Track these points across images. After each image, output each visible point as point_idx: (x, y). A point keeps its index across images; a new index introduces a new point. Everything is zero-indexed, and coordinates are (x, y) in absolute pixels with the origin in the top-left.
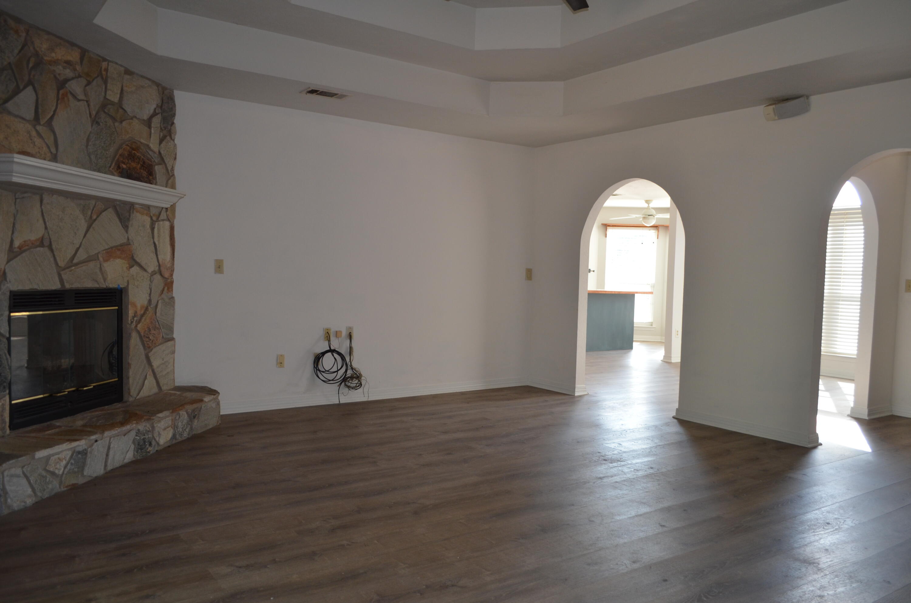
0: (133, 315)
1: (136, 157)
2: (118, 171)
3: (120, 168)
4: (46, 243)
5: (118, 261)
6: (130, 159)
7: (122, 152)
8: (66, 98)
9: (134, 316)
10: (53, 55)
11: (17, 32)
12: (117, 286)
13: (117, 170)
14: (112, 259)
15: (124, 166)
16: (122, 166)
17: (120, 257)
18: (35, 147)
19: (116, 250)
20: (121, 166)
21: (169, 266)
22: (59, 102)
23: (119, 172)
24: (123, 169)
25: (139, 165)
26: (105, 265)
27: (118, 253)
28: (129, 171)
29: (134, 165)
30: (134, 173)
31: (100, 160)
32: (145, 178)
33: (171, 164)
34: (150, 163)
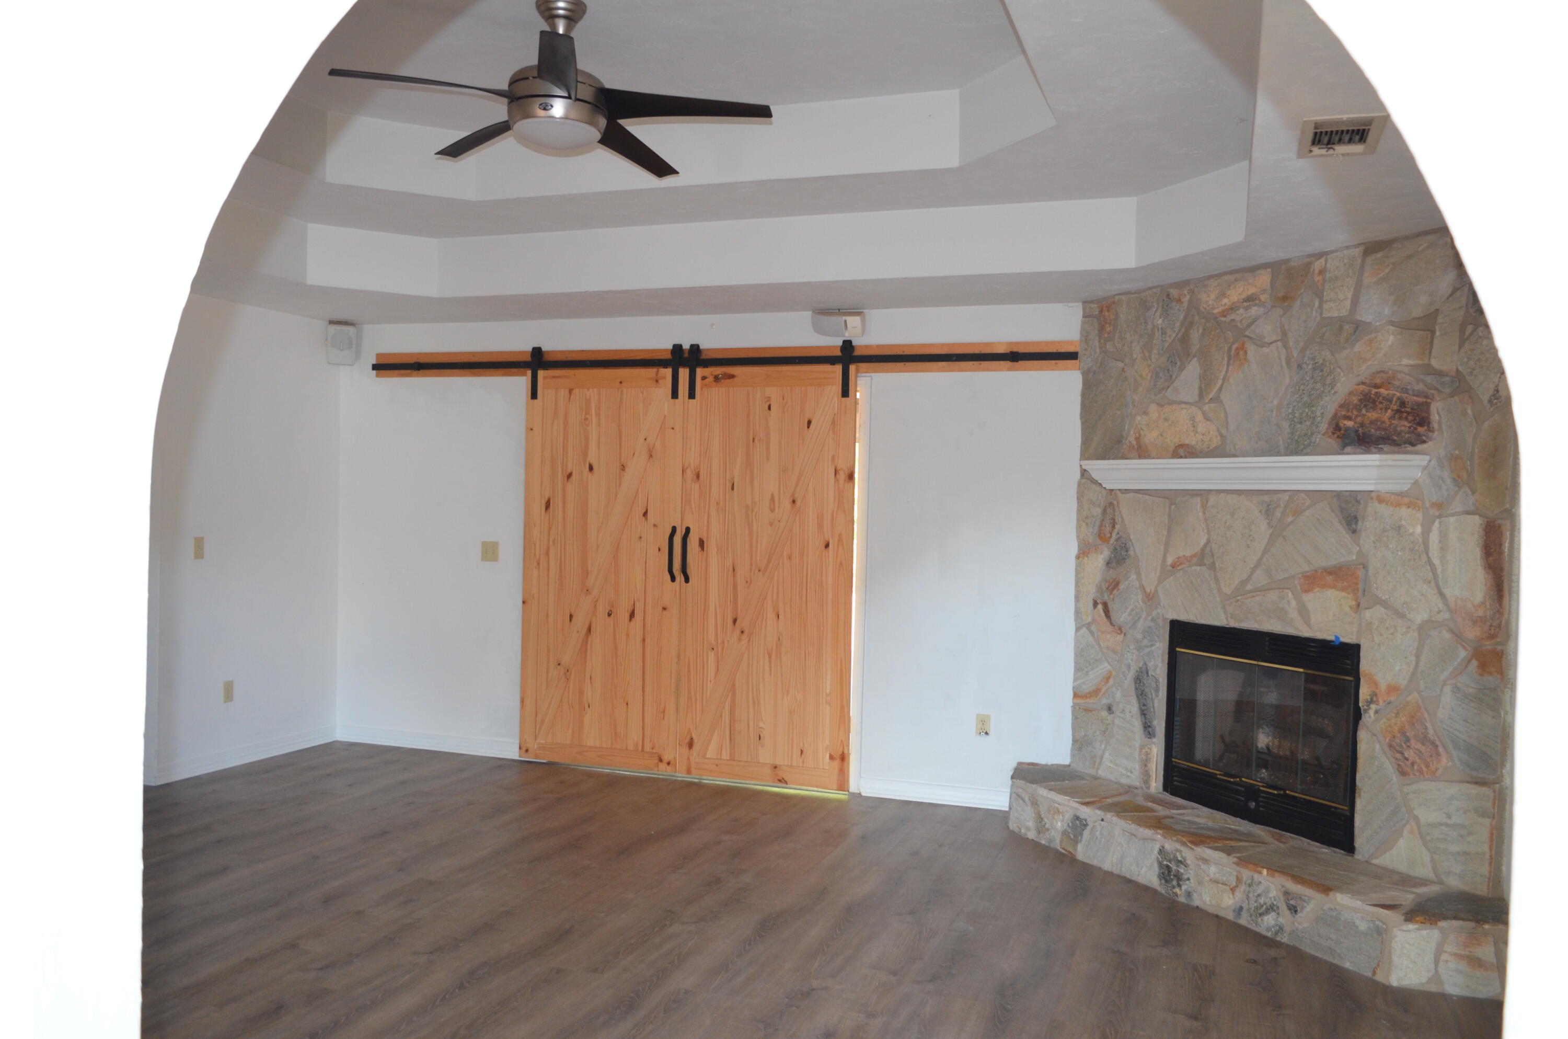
0: (1369, 698)
1: (1381, 398)
2: (1336, 435)
3: (1340, 430)
4: (1207, 561)
5: (1331, 593)
6: (1365, 406)
7: (1346, 400)
8: (1241, 353)
9: (1369, 700)
10: (1225, 301)
11: (1179, 301)
12: (1333, 638)
13: (1333, 433)
14: (1317, 589)
15: (1350, 424)
16: (1345, 424)
17: (1334, 587)
18: (1197, 435)
19: (1325, 574)
20: (1341, 425)
21: (1480, 613)
22: (1231, 362)
23: (1338, 437)
24: (1347, 429)
25: (1389, 411)
26: (1307, 598)
27: (1329, 579)
28: (1360, 429)
29: (1373, 415)
30: (1373, 430)
31: (1299, 426)
32: (1403, 434)
33: (1492, 386)
34: (1421, 400)
